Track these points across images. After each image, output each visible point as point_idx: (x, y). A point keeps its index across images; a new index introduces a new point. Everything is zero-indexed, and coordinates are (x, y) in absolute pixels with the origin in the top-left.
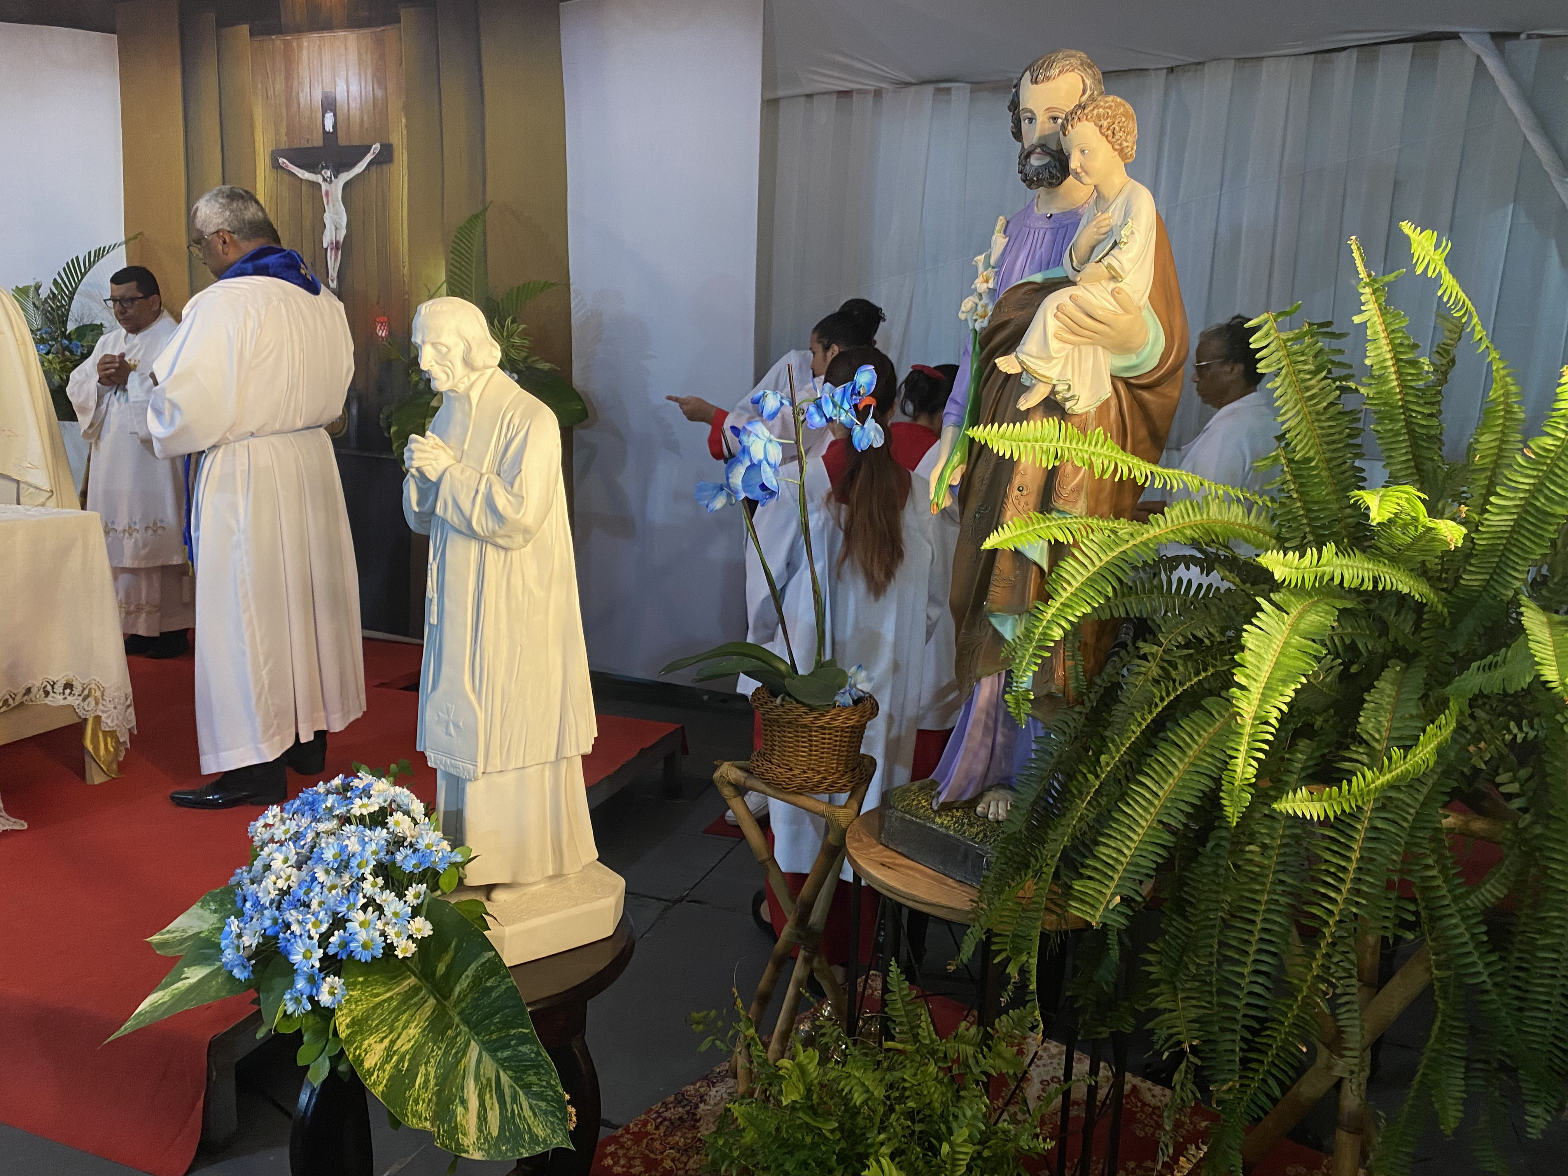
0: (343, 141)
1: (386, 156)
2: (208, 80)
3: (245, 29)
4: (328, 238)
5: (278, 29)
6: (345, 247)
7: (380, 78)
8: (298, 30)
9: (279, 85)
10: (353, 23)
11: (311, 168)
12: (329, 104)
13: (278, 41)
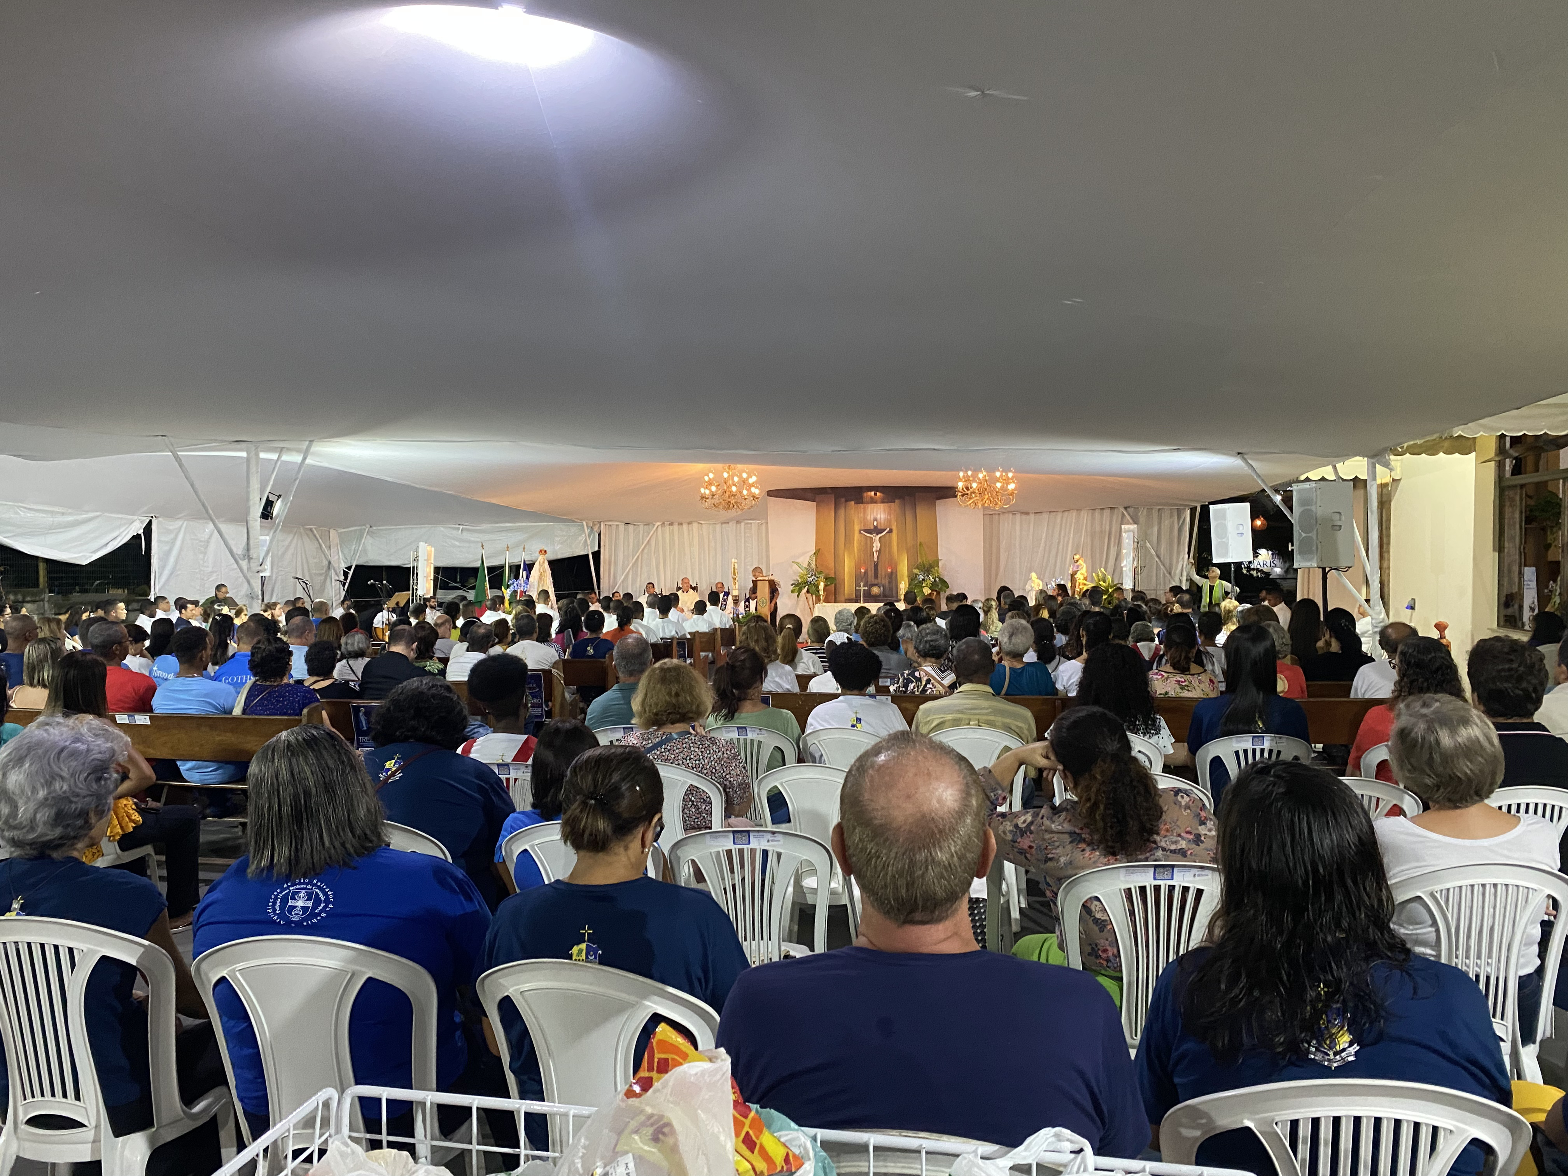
0: (879, 527)
1: (891, 531)
2: (842, 512)
3: (853, 503)
4: (874, 550)
5: (862, 503)
6: (879, 551)
7: (890, 514)
8: (868, 503)
9: (862, 515)
10: (883, 502)
11: (870, 533)
12: (875, 520)
13: (862, 506)
